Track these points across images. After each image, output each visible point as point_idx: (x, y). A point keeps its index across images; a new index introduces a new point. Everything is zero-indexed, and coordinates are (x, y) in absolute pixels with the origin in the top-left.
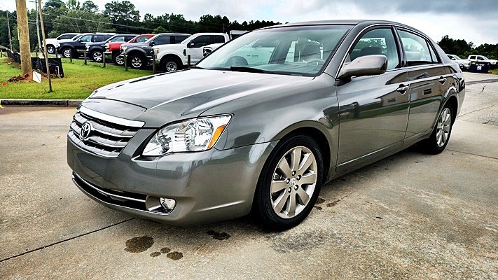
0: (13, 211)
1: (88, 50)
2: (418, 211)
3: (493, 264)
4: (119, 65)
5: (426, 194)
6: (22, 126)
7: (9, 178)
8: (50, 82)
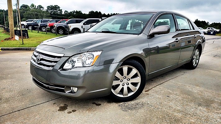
0: (6, 95)
1: (39, 26)
2: (185, 94)
3: (218, 115)
4: (53, 33)
5: (188, 86)
6: (11, 59)
7: (5, 81)
8: (23, 40)
